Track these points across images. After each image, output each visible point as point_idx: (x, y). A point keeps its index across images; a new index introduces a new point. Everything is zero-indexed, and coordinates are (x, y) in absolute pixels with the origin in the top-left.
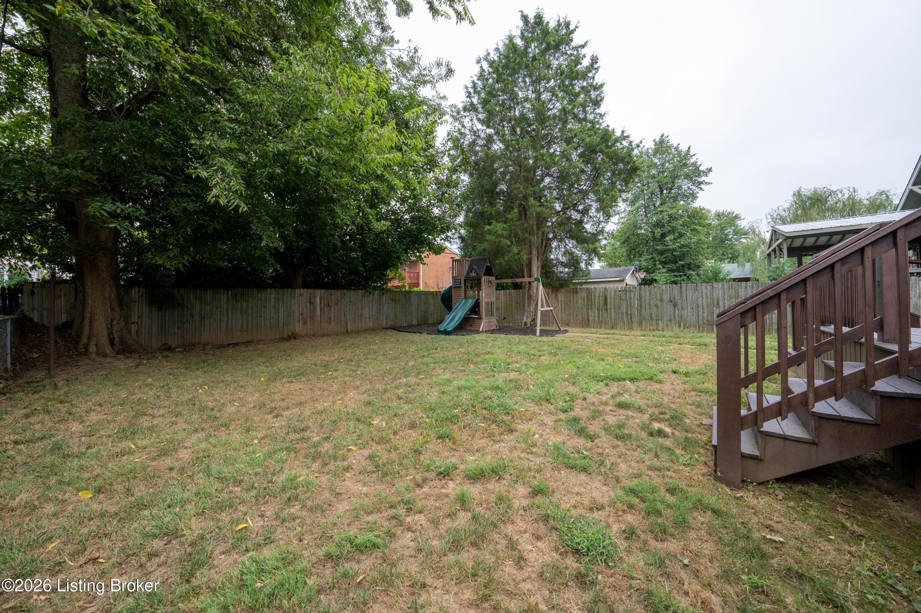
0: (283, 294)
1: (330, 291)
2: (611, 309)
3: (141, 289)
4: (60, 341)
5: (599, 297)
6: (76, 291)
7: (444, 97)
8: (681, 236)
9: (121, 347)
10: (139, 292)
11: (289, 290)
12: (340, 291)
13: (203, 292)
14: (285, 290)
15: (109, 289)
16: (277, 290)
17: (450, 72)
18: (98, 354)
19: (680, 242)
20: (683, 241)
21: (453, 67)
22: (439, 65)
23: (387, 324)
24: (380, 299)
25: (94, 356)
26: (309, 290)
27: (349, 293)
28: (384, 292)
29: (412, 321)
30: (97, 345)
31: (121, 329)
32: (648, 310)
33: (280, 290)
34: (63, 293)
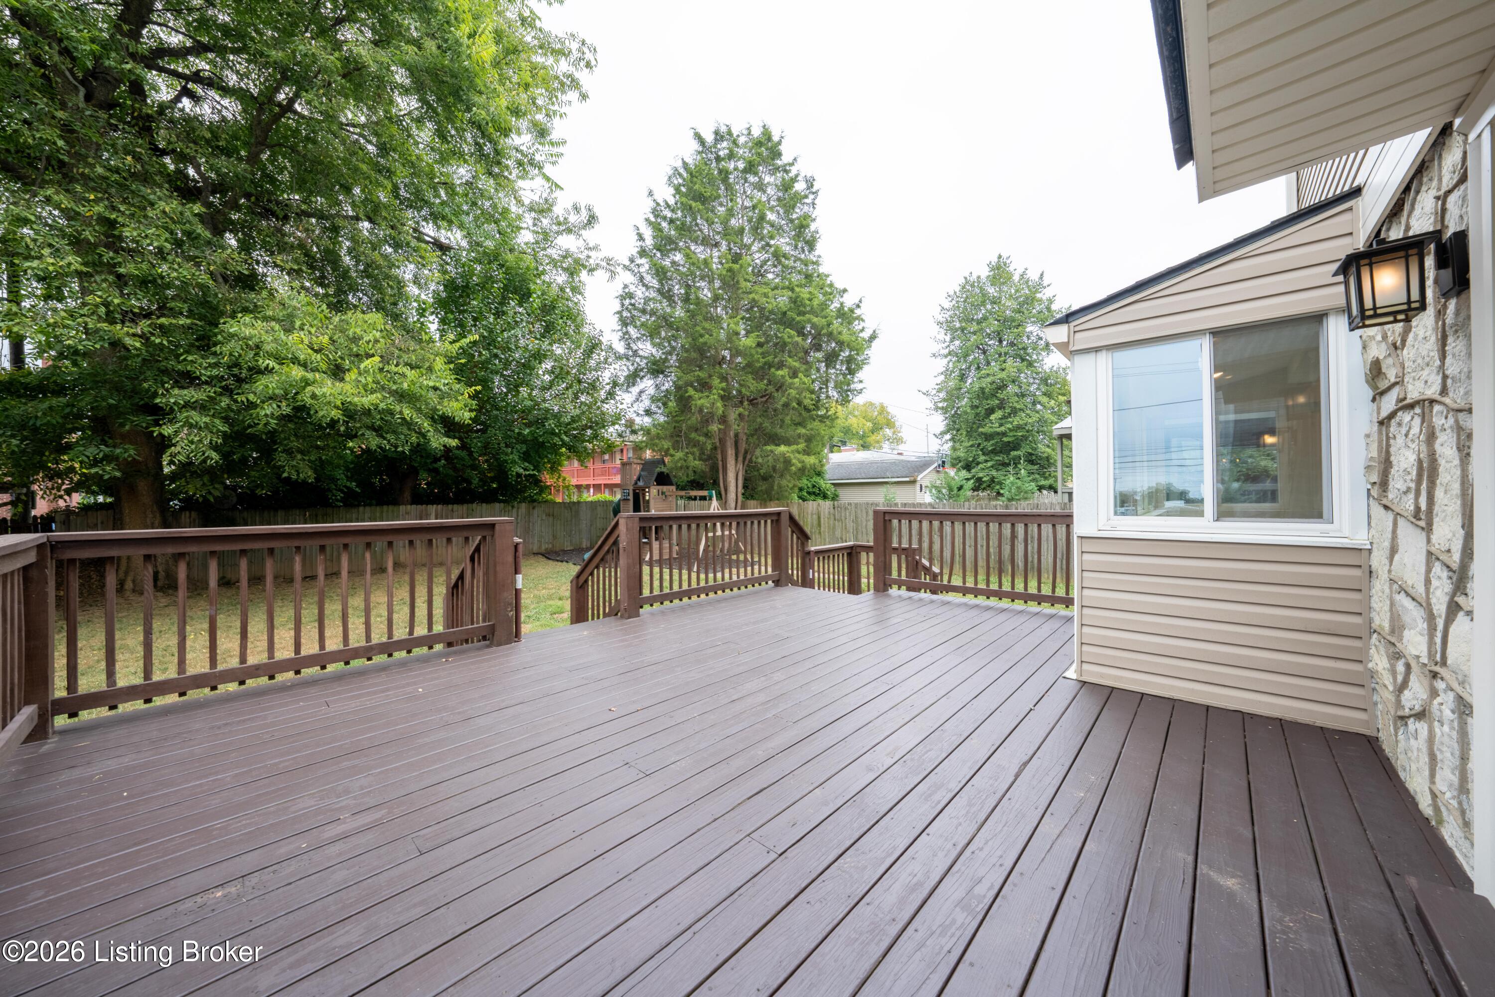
0: (382, 512)
1: (450, 506)
2: (824, 532)
3: (193, 513)
4: (94, 576)
5: (812, 514)
6: (114, 519)
7: (596, 248)
8: (1014, 412)
9: (167, 582)
10: (190, 517)
11: (391, 507)
12: (465, 506)
13: (272, 513)
14: (385, 507)
15: (151, 516)
16: (373, 508)
17: (592, 220)
18: (134, 591)
19: (1011, 423)
20: (1016, 421)
21: (597, 211)
22: (577, 209)
23: (540, 547)
24: (529, 514)
25: (128, 593)
26: (419, 506)
27: (479, 508)
28: (535, 504)
29: (581, 543)
30: (134, 581)
31: (167, 561)
32: (865, 536)
33: (378, 508)
34: (99, 521)
